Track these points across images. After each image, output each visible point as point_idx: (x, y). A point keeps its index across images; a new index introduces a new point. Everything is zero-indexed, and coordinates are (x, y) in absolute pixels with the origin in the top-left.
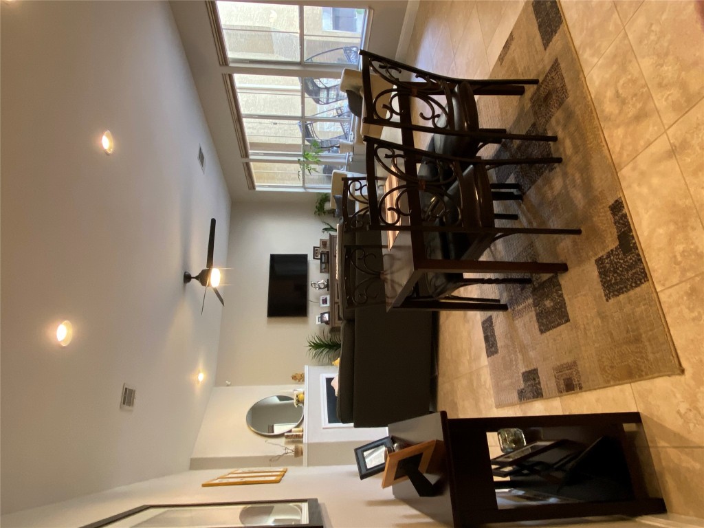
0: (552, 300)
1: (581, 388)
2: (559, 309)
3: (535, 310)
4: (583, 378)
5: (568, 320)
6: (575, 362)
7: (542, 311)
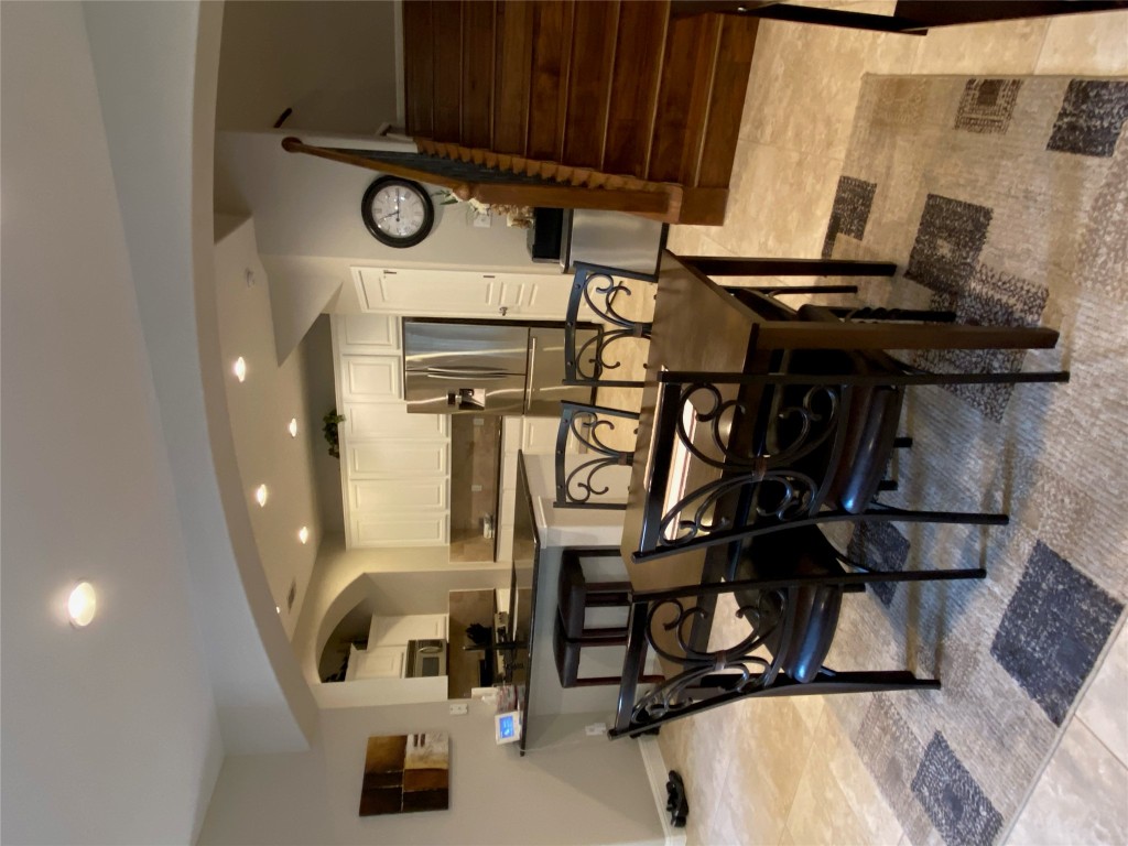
0: (935, 248)
1: (971, 82)
2: (933, 224)
3: (975, 259)
4: (958, 98)
5: (931, 197)
6: (957, 127)
7: (965, 247)
